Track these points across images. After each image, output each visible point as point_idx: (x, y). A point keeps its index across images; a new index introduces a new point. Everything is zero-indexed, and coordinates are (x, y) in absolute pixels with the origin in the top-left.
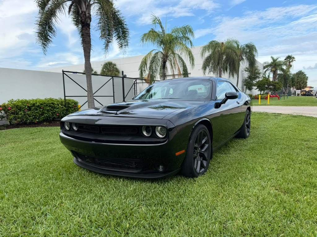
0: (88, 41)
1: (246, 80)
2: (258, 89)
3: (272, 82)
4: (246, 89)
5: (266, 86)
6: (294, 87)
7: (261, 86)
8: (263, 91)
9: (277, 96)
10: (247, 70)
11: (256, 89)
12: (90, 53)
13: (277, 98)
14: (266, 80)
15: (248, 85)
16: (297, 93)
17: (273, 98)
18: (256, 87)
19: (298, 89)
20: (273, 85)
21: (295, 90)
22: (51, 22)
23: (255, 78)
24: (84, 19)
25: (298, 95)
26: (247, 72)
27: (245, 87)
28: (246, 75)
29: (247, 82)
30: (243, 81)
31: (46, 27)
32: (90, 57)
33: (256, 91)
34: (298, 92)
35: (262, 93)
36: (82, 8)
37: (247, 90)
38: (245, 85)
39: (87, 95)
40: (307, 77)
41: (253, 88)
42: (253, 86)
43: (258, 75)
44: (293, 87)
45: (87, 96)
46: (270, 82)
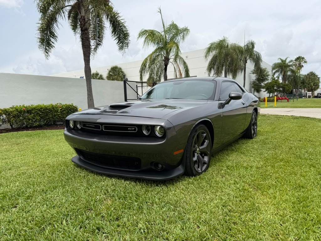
0: (87, 45)
1: (254, 83)
2: (267, 92)
3: (281, 84)
4: (254, 92)
5: (275, 88)
6: (306, 89)
7: (270, 89)
8: (272, 93)
9: (285, 99)
10: (254, 72)
11: (265, 91)
12: (89, 57)
13: (287, 100)
14: (275, 82)
15: (256, 87)
16: (308, 95)
17: (282, 100)
18: (264, 90)
19: (309, 91)
20: (282, 87)
21: (306, 92)
22: (52, 28)
23: (263, 80)
24: (83, 23)
25: (309, 97)
26: (254, 75)
27: (253, 89)
28: (254, 77)
29: (255, 85)
30: (250, 84)
31: (47, 32)
32: (89, 61)
33: (264, 94)
34: (309, 93)
35: (271, 96)
36: (81, 12)
38: (253, 87)
40: (319, 78)
41: (261, 91)
42: (261, 88)
43: (266, 77)
44: (304, 89)
46: (279, 84)
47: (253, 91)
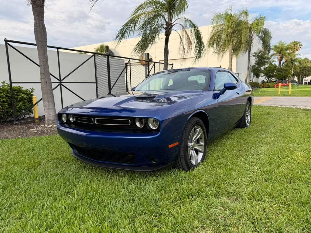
1: (253, 67)
2: (265, 77)
10: (255, 55)
11: (263, 76)
15: (256, 72)
16: (304, 81)
18: (263, 74)
23: (263, 64)
26: (254, 57)
27: (252, 74)
28: (254, 60)
29: (255, 69)
37: (254, 77)
38: (252, 72)
39: (40, 81)
41: (260, 75)
42: (260, 73)
45: (40, 83)
47: (252, 76)
